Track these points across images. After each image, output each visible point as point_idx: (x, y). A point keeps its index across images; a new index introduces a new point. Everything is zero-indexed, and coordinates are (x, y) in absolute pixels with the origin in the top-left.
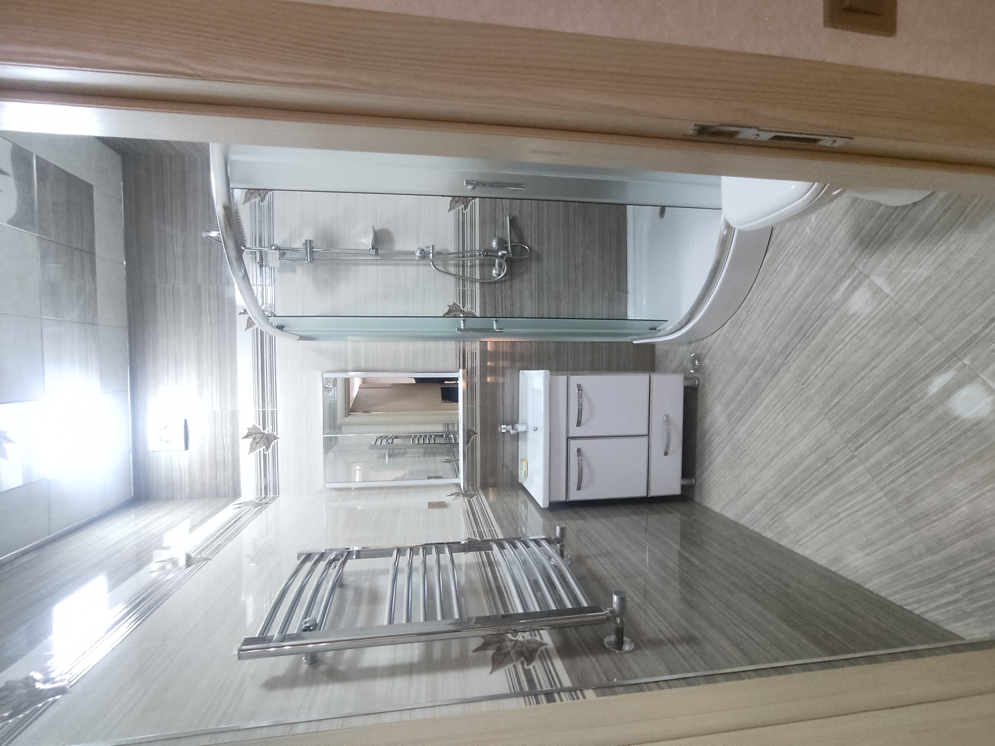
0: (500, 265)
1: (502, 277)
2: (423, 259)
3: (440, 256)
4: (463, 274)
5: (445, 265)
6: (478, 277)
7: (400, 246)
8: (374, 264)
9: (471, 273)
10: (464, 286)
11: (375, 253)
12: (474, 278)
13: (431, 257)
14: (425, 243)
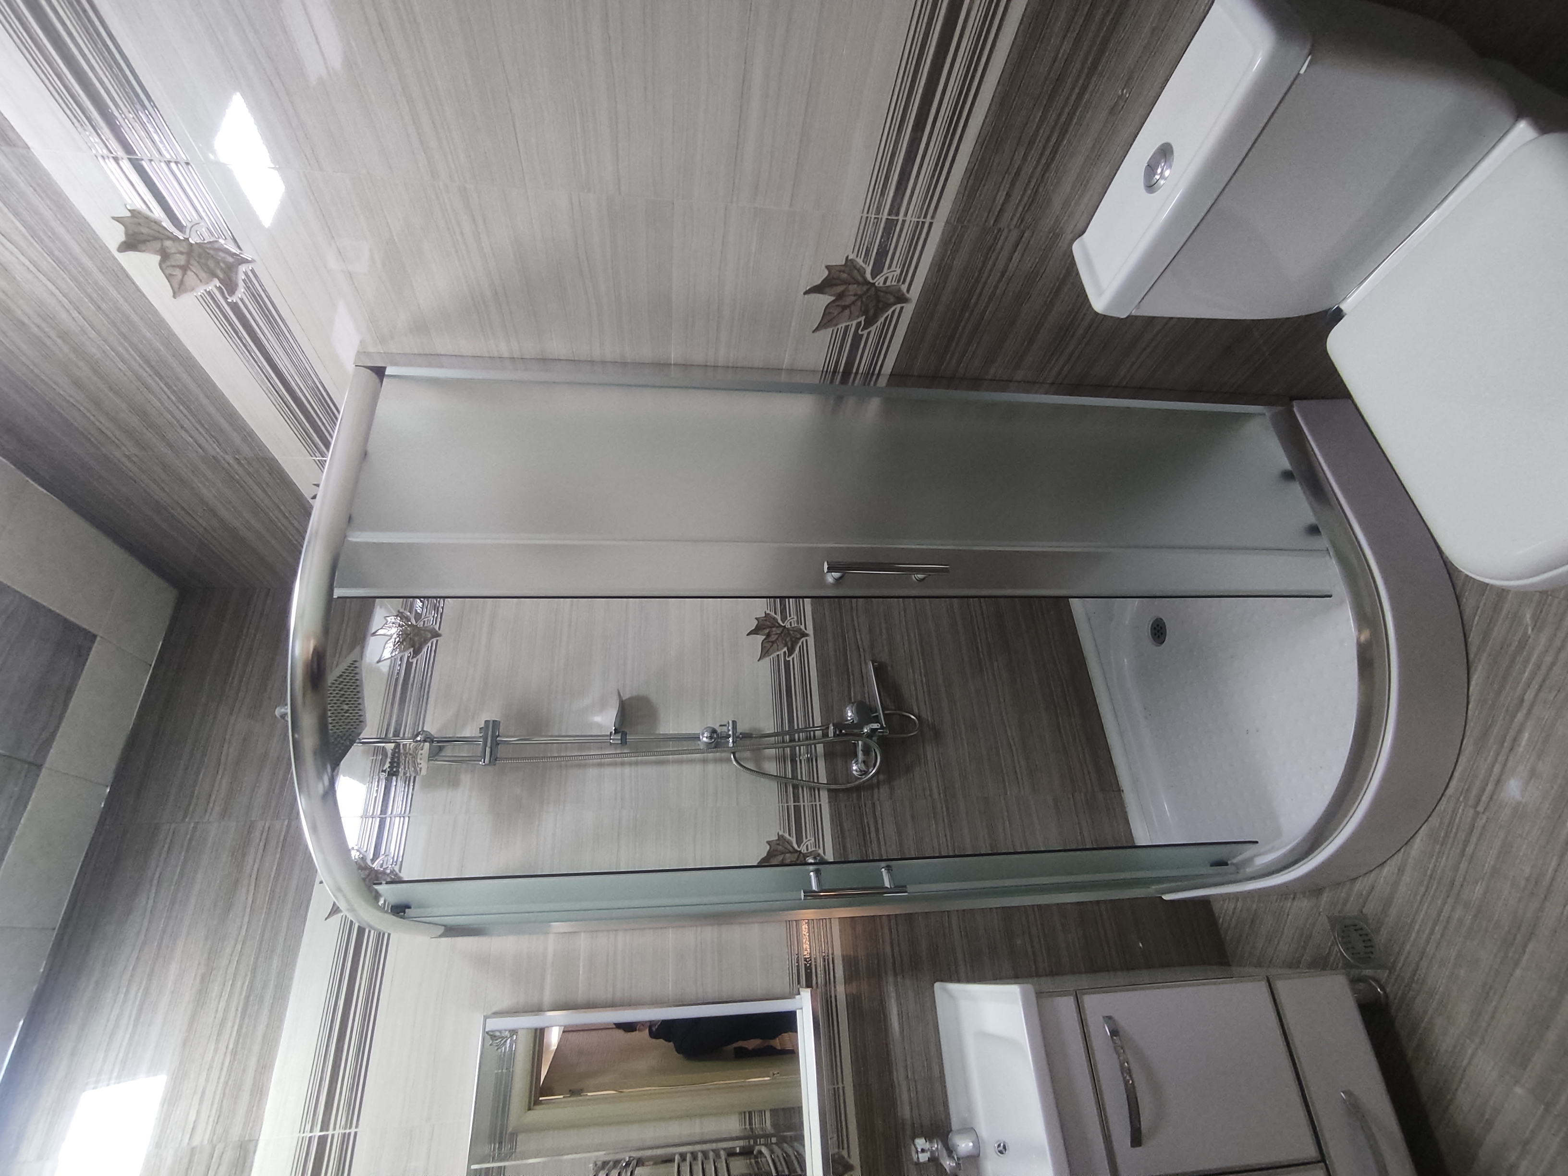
0: (867, 751)
1: (873, 776)
2: (715, 747)
3: (747, 742)
4: (794, 777)
5: (758, 760)
6: (823, 779)
7: (668, 726)
8: (615, 764)
9: (810, 772)
10: (796, 799)
11: (620, 742)
12: (816, 781)
13: (731, 745)
14: (720, 718)
